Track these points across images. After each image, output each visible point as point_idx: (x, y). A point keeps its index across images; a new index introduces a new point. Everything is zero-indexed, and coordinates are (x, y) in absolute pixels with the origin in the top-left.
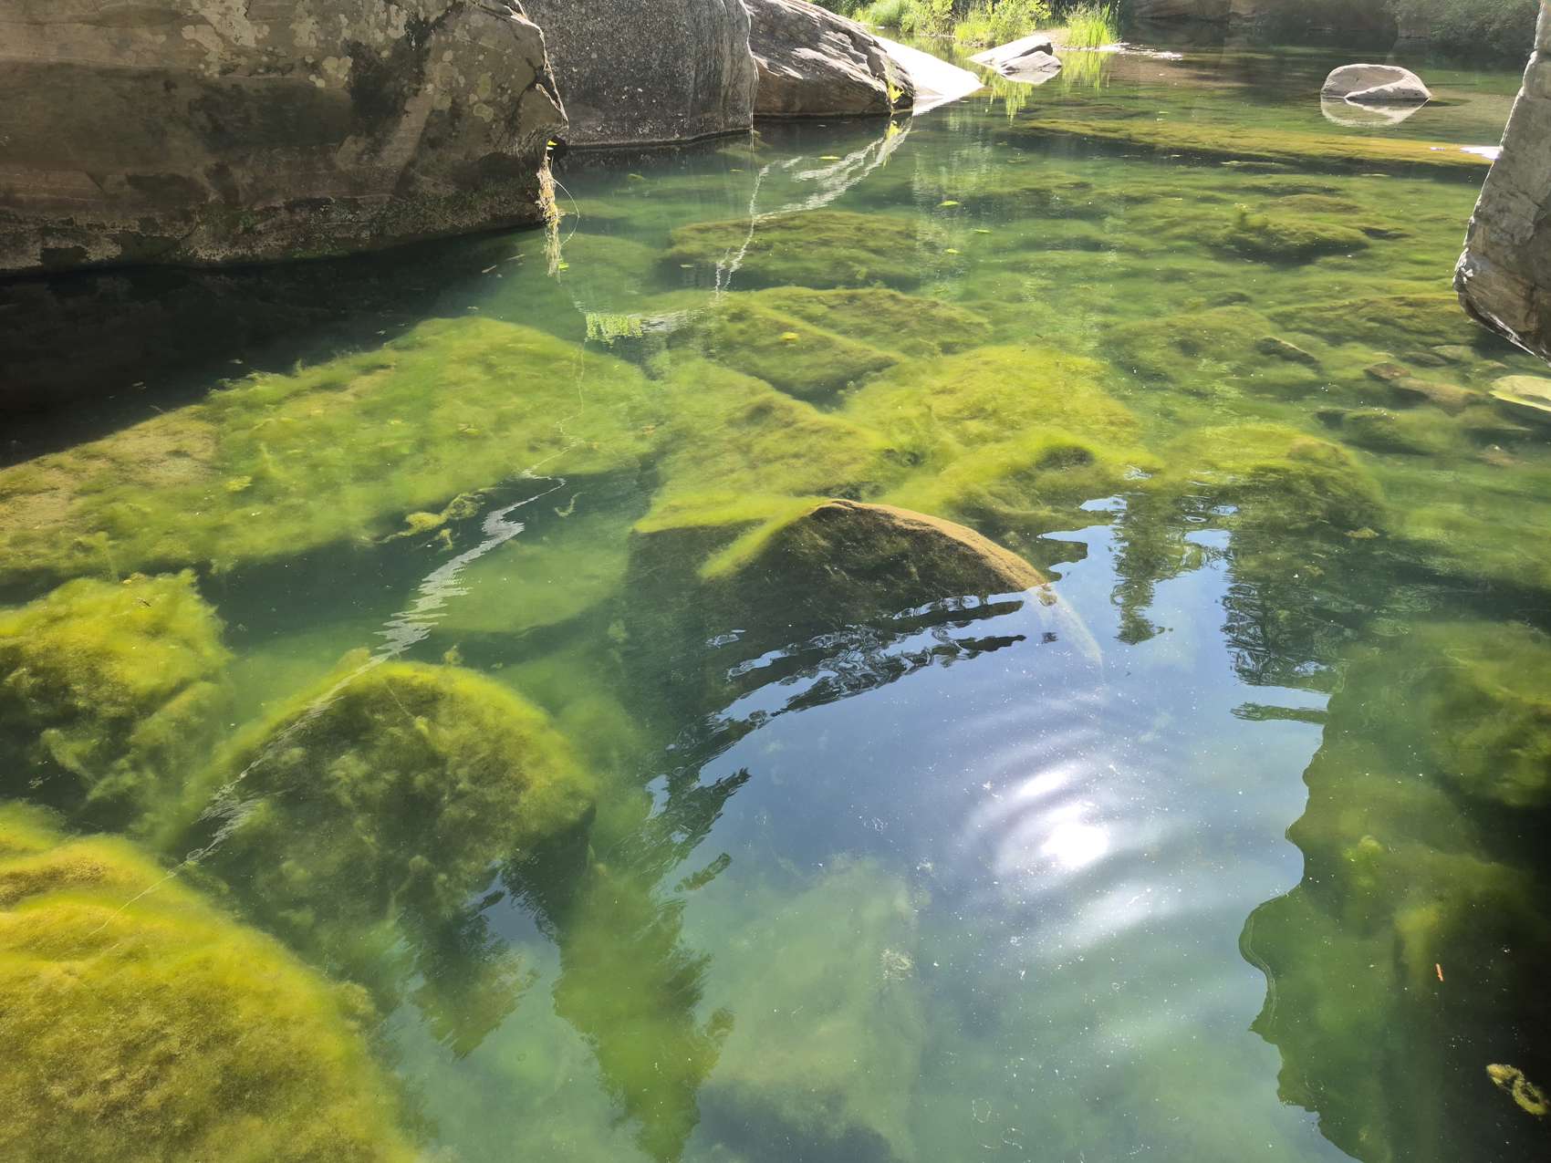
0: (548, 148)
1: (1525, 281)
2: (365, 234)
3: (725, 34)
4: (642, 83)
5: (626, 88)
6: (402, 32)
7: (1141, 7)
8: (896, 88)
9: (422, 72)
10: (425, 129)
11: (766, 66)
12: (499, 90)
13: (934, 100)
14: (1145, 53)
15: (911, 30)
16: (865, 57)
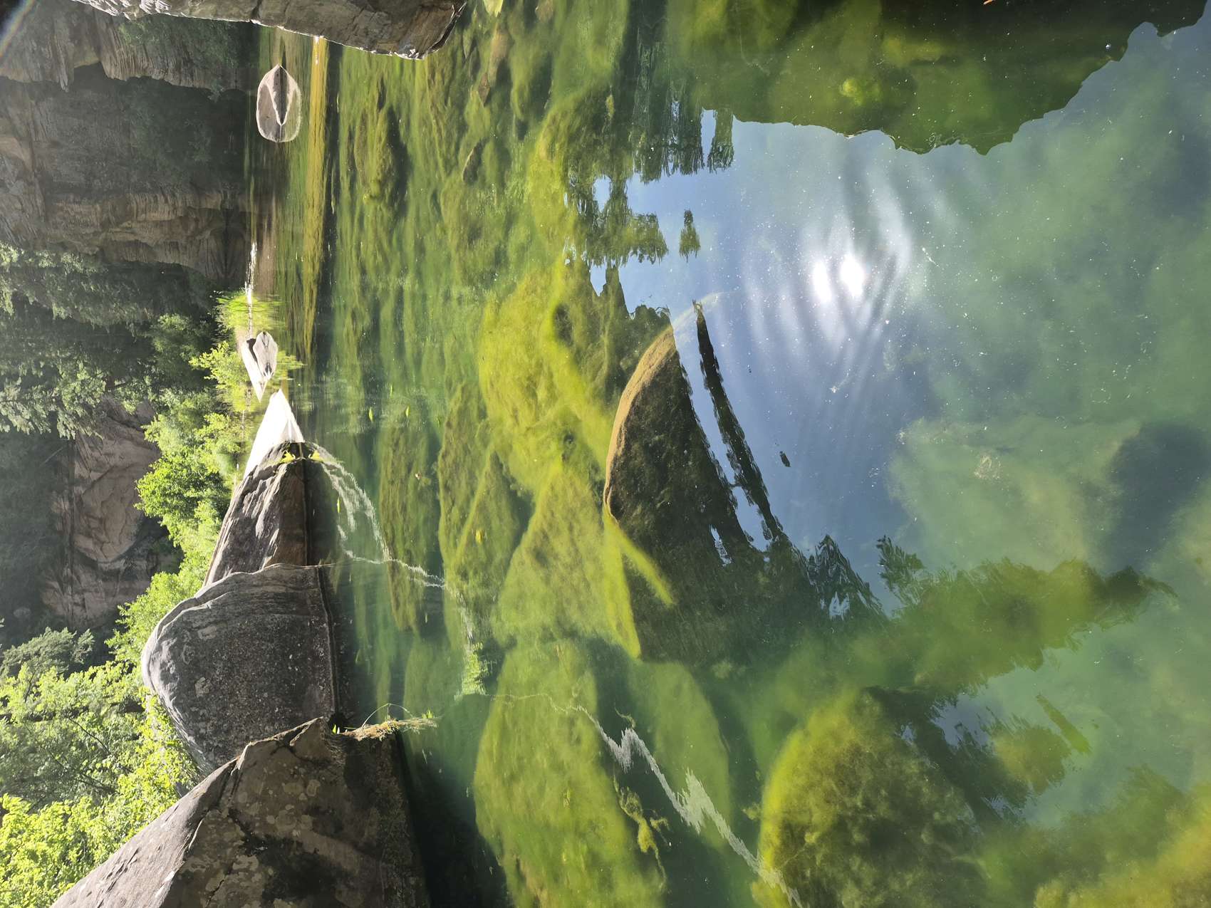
0: (338, 732)
1: (417, 13)
2: (412, 881)
3: (247, 592)
4: (285, 656)
5: (290, 668)
6: (254, 859)
7: (218, 274)
8: (284, 457)
9: (284, 840)
10: (328, 836)
11: (270, 558)
12: (296, 776)
13: (293, 428)
14: (253, 270)
15: (239, 444)
16: (261, 482)
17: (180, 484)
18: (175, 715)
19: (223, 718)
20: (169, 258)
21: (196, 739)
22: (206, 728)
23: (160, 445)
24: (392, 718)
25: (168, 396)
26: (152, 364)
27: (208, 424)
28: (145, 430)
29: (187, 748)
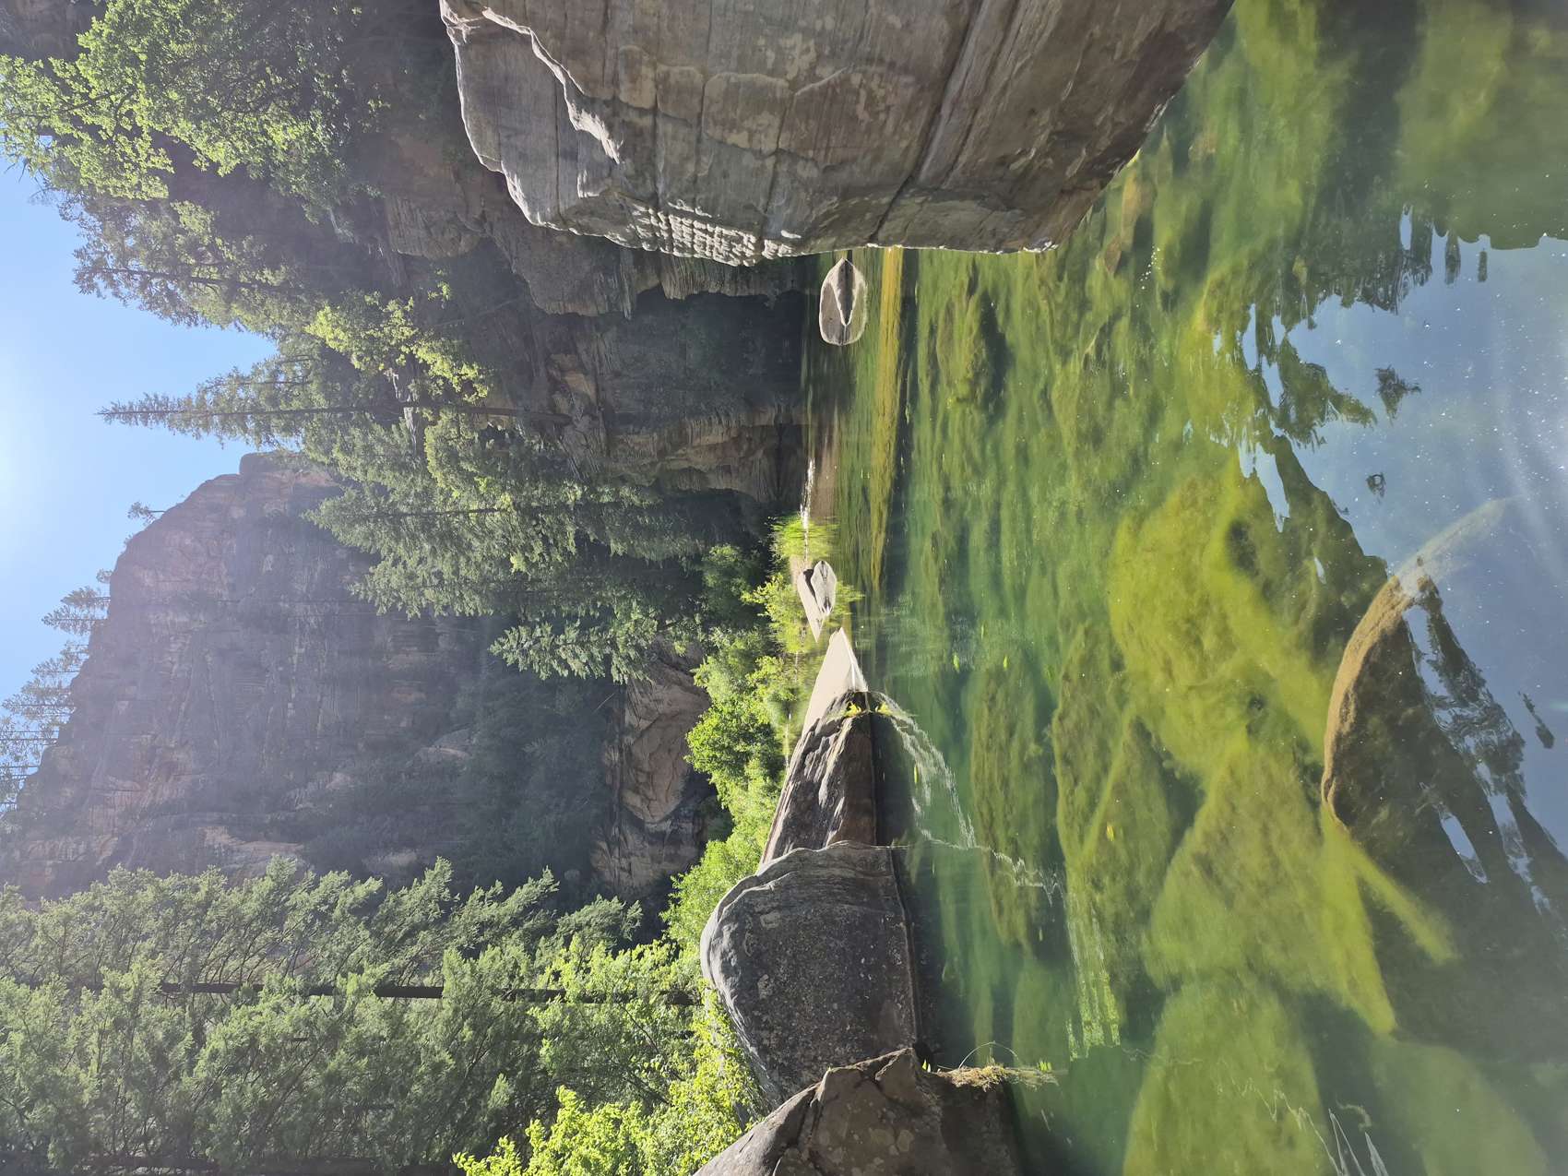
0: (929, 1070)
3: (812, 873)
4: (856, 959)
5: (862, 975)
7: (770, 496)
8: (848, 709)
11: (835, 832)
12: (884, 1121)
13: (854, 674)
14: (809, 491)
15: (792, 691)
16: (824, 739)
17: (729, 736)
18: (737, 1017)
19: (786, 1028)
20: (720, 483)
21: (759, 1050)
22: (769, 1039)
23: (710, 690)
24: (997, 1062)
25: (718, 636)
26: (702, 600)
27: (759, 669)
28: (693, 674)
29: (749, 1060)
